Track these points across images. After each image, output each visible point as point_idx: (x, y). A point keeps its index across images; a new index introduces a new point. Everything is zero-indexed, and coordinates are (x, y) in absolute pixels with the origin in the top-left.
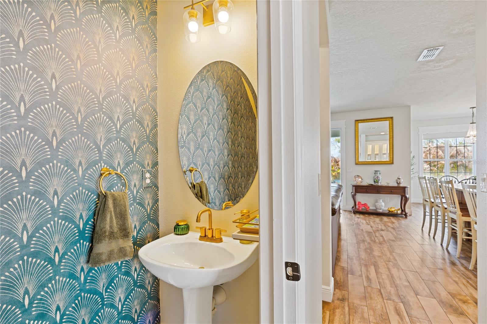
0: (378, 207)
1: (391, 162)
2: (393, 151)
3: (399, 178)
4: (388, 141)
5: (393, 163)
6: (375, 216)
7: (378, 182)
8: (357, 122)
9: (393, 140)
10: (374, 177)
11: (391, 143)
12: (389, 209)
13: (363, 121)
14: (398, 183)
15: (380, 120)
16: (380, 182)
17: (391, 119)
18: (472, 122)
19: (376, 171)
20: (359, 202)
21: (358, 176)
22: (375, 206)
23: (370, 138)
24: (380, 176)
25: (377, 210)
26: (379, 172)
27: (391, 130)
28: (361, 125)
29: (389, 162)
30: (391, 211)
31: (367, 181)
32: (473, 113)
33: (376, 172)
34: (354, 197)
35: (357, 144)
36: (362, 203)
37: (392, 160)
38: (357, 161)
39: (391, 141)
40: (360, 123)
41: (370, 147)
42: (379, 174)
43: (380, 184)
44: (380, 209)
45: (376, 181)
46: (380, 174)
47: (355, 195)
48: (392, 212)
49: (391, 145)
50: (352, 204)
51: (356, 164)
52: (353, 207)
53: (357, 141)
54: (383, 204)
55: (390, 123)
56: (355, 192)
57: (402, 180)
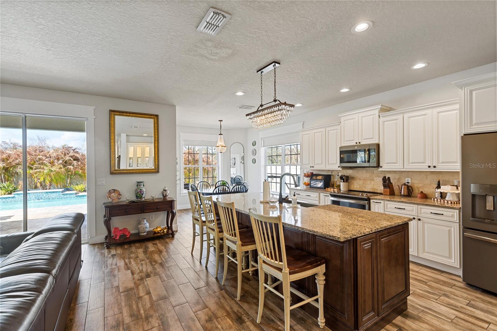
0: (141, 230)
1: (156, 170)
2: (158, 156)
3: (165, 189)
4: (153, 144)
5: (158, 172)
6: (137, 245)
7: (141, 198)
8: (113, 113)
9: (158, 143)
10: (136, 190)
11: (156, 147)
12: (155, 230)
13: (121, 114)
14: (165, 195)
15: (143, 116)
16: (143, 196)
17: (156, 118)
18: (220, 133)
19: (138, 182)
20: (116, 229)
21: (114, 190)
22: (138, 229)
23: (132, 138)
24: (143, 189)
25: (141, 234)
26: (142, 184)
27: (156, 131)
28: (118, 118)
29: (154, 171)
30: (156, 232)
31: (128, 196)
32: (221, 126)
33: (139, 184)
34: (107, 223)
35: (112, 144)
36: (120, 229)
37: (157, 168)
38: (113, 169)
39: (156, 144)
40: (117, 115)
41: (131, 149)
42: (142, 186)
43: (143, 199)
44: (144, 233)
45: (138, 196)
46: (144, 186)
47: (109, 219)
48: (158, 232)
49: (156, 150)
50: (106, 233)
51: (112, 173)
52: (106, 237)
53: (112, 141)
54: (148, 225)
55: (154, 122)
56: (110, 215)
57: (168, 192)
